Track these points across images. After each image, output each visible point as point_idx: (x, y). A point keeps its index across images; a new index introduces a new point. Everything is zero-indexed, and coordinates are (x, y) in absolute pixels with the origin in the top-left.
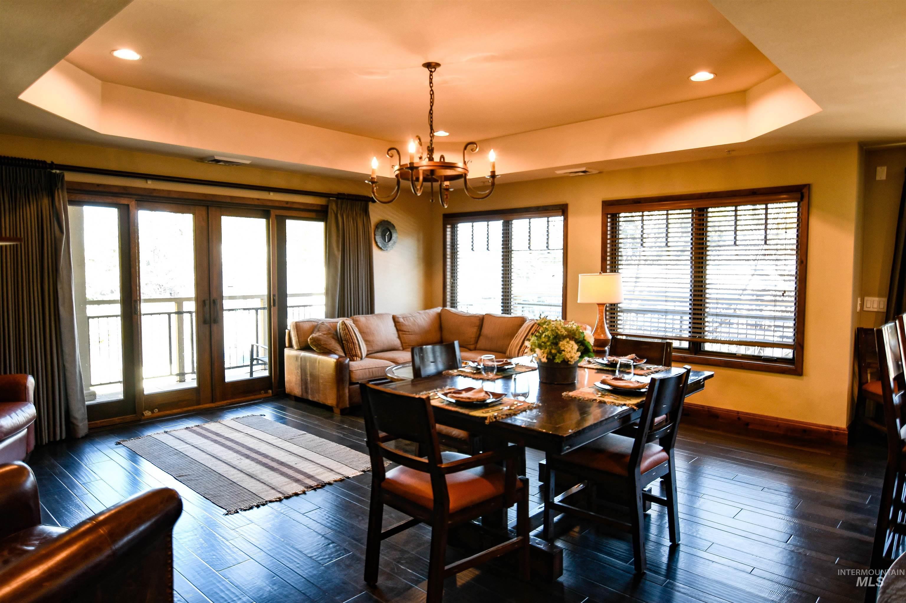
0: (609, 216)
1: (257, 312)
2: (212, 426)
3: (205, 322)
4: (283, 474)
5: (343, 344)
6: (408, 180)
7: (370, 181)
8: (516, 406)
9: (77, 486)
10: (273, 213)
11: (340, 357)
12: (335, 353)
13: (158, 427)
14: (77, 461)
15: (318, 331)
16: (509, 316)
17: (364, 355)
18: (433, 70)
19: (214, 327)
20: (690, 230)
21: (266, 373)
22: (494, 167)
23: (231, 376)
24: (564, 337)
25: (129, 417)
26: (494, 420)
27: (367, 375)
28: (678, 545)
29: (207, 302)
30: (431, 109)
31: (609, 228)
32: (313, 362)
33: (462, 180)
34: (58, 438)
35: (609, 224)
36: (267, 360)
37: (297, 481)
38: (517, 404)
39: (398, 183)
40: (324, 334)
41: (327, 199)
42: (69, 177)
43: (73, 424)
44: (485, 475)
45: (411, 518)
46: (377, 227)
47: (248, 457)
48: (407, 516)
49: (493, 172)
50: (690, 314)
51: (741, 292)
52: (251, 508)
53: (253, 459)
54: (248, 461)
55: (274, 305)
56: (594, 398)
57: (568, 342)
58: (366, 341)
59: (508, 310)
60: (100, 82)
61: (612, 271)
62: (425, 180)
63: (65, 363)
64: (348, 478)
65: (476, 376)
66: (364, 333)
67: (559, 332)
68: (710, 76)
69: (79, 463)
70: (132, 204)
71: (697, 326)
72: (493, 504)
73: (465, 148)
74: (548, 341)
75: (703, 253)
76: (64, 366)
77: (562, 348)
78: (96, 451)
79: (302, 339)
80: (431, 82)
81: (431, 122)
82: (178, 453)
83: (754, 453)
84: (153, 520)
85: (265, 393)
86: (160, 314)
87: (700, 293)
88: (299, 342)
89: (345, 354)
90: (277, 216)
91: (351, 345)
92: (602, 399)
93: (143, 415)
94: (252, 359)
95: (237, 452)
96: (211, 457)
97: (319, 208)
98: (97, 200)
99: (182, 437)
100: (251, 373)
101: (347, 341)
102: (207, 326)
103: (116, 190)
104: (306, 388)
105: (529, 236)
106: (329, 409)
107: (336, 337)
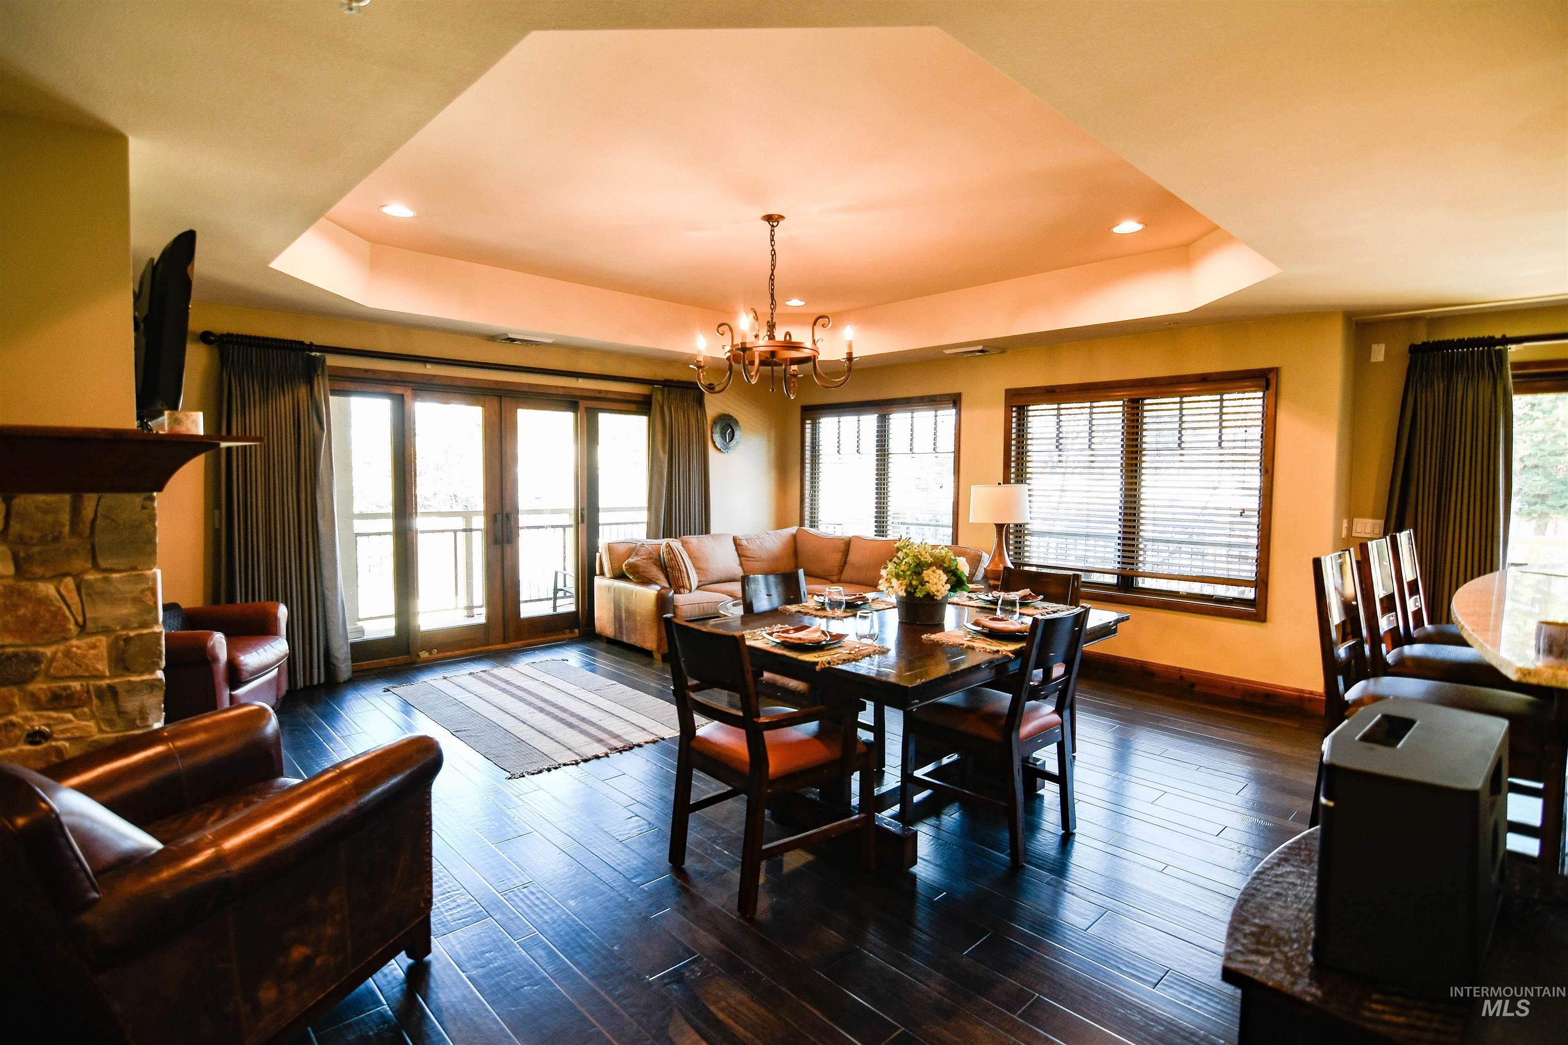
0: (1014, 409)
1: (564, 530)
2: (502, 672)
3: (496, 542)
4: (583, 732)
5: (667, 572)
6: (740, 363)
7: (695, 366)
8: (857, 650)
9: (335, 739)
10: (582, 404)
11: (663, 588)
12: (657, 584)
13: (436, 671)
14: (335, 710)
15: (636, 555)
16: (884, 539)
17: (694, 586)
18: (775, 224)
19: (508, 548)
20: (1120, 427)
21: (572, 608)
22: (850, 347)
23: (527, 611)
24: (930, 565)
25: (401, 659)
26: (827, 665)
27: (696, 612)
28: (1073, 834)
29: (499, 517)
30: (772, 274)
31: (1014, 425)
32: (630, 594)
33: (811, 363)
34: (316, 682)
35: (1014, 420)
36: (573, 591)
37: (600, 741)
38: (859, 648)
39: (731, 366)
40: (644, 559)
41: (650, 387)
42: (332, 361)
43: (333, 665)
44: (819, 735)
45: (729, 788)
46: (715, 422)
47: (542, 710)
48: (723, 785)
49: (850, 354)
50: (1119, 538)
51: (1199, 511)
52: (540, 772)
53: (548, 713)
54: (542, 716)
55: (582, 521)
56: (962, 642)
57: (934, 571)
58: (698, 569)
59: (883, 532)
60: (368, 244)
61: (1017, 482)
62: (763, 363)
63: (325, 590)
64: (663, 739)
65: (819, 613)
66: (695, 558)
67: (922, 559)
68: (1139, 227)
69: (339, 713)
70: (408, 393)
71: (1127, 554)
72: (826, 771)
73: (815, 324)
74: (908, 570)
75: (1136, 459)
76: (323, 594)
77: (926, 579)
78: (360, 699)
79: (616, 565)
80: (772, 240)
81: (773, 290)
82: (458, 703)
83: (1199, 723)
84: (408, 772)
85: (570, 633)
86: (443, 531)
87: (1133, 511)
88: (612, 569)
89: (670, 585)
90: (586, 408)
91: (677, 574)
92: (970, 643)
93: (419, 656)
94: (556, 590)
95: (530, 704)
96: (497, 710)
97: (640, 399)
98: (365, 390)
99: (464, 684)
100: (555, 608)
101: (672, 568)
102: (498, 547)
103: (387, 377)
104: (621, 627)
105: (912, 435)
106: (648, 654)
107: (658, 563)
